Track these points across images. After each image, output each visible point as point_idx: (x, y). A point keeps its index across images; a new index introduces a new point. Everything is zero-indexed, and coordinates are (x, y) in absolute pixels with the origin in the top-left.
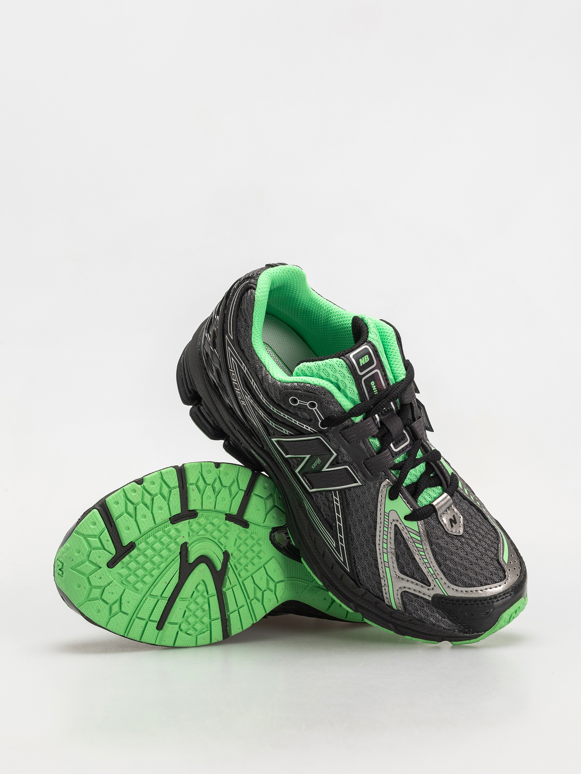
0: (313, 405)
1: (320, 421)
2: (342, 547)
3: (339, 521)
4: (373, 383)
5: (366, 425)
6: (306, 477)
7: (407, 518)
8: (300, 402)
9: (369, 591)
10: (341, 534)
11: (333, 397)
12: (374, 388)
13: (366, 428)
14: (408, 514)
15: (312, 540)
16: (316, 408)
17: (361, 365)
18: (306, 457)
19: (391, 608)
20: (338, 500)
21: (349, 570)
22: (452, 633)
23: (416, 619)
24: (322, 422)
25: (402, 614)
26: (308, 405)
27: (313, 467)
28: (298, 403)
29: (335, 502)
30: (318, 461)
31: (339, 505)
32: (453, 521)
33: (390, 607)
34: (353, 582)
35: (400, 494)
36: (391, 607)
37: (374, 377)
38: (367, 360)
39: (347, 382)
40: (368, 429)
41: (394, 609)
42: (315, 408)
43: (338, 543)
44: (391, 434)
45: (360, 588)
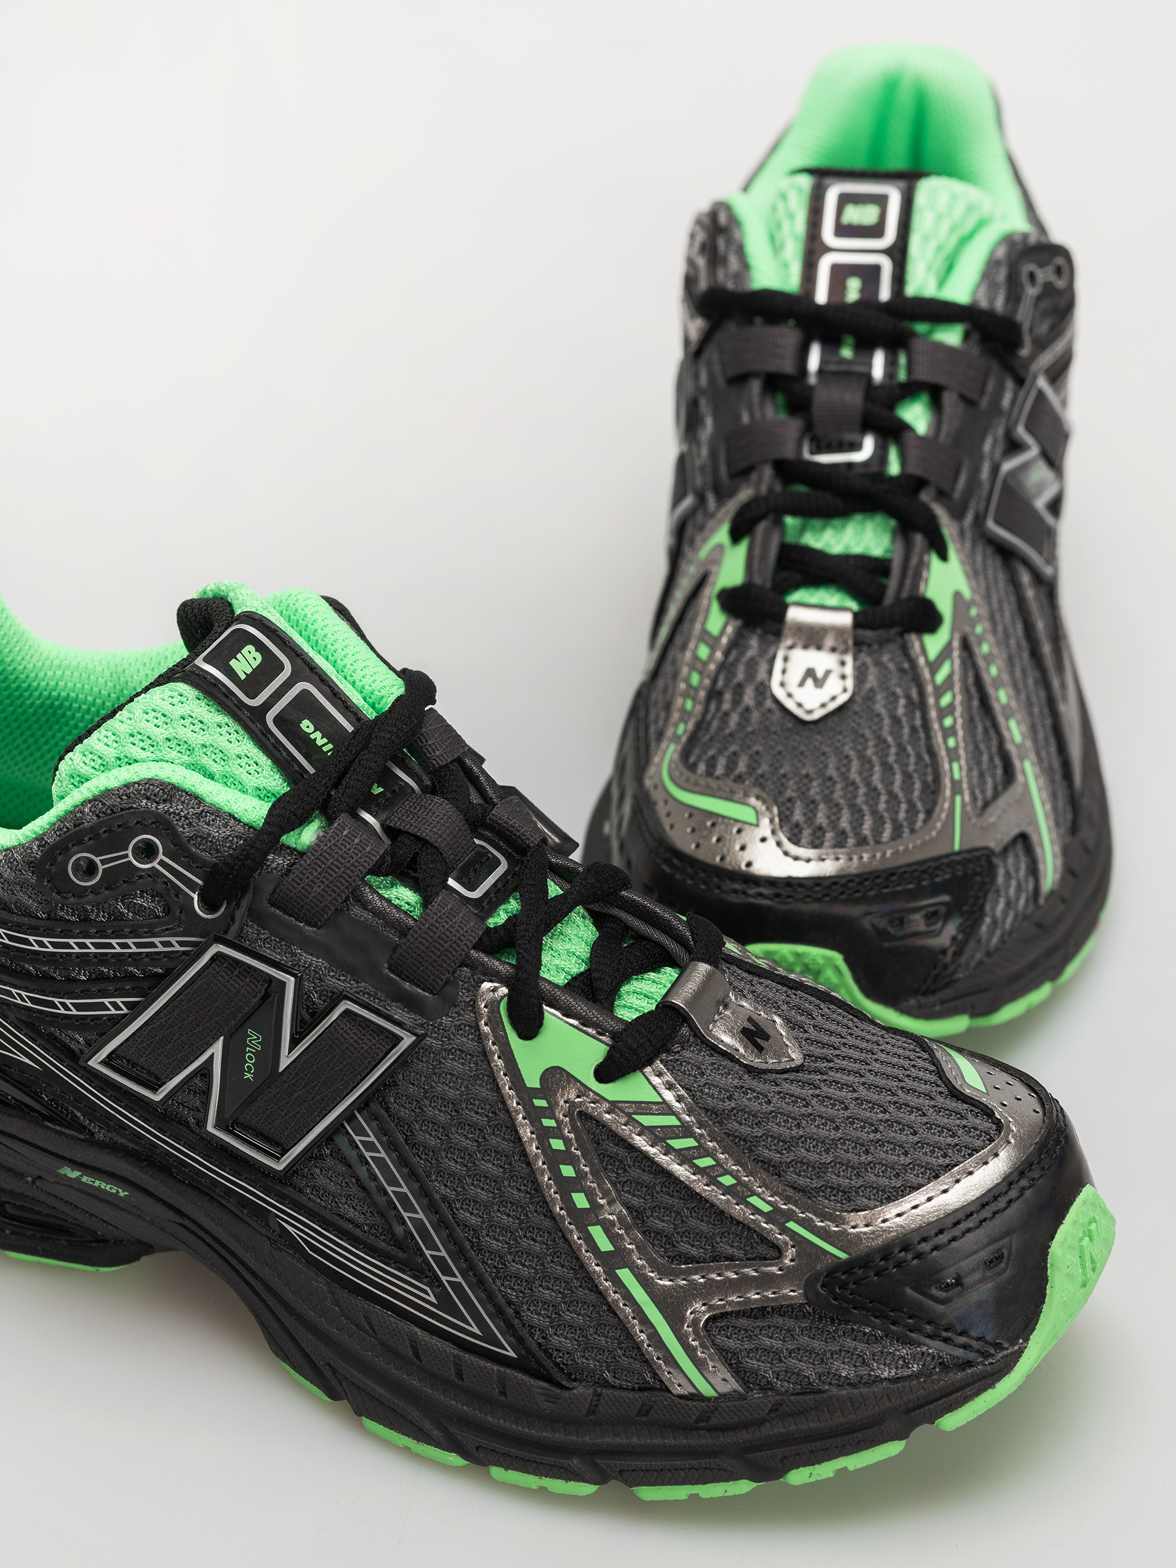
0: (147, 851)
1: (195, 897)
2: (455, 1286)
3: (410, 1208)
4: (306, 725)
5: (338, 841)
6: (247, 1128)
7: (605, 1073)
8: (103, 862)
9: (607, 1385)
10: (433, 1247)
11: (198, 799)
12: (319, 739)
13: (344, 850)
14: (601, 1060)
15: (360, 1328)
16: (161, 857)
17: (243, 677)
18: (212, 1056)
19: (698, 1400)
20: (372, 1139)
21: (512, 1354)
22: (925, 1382)
23: (792, 1394)
24: (202, 899)
25: (741, 1397)
26: (131, 858)
27: (249, 1075)
28: (101, 868)
29: (367, 1155)
30: (254, 1039)
31: (383, 1155)
32: (754, 1035)
33: (692, 1400)
34: (541, 1383)
35: (548, 1008)
36: (696, 1397)
37: (305, 705)
38: (255, 659)
39: (222, 742)
40: (349, 849)
41: (709, 1399)
42: (158, 860)
43: (441, 1284)
44: (436, 847)
45: (573, 1389)
